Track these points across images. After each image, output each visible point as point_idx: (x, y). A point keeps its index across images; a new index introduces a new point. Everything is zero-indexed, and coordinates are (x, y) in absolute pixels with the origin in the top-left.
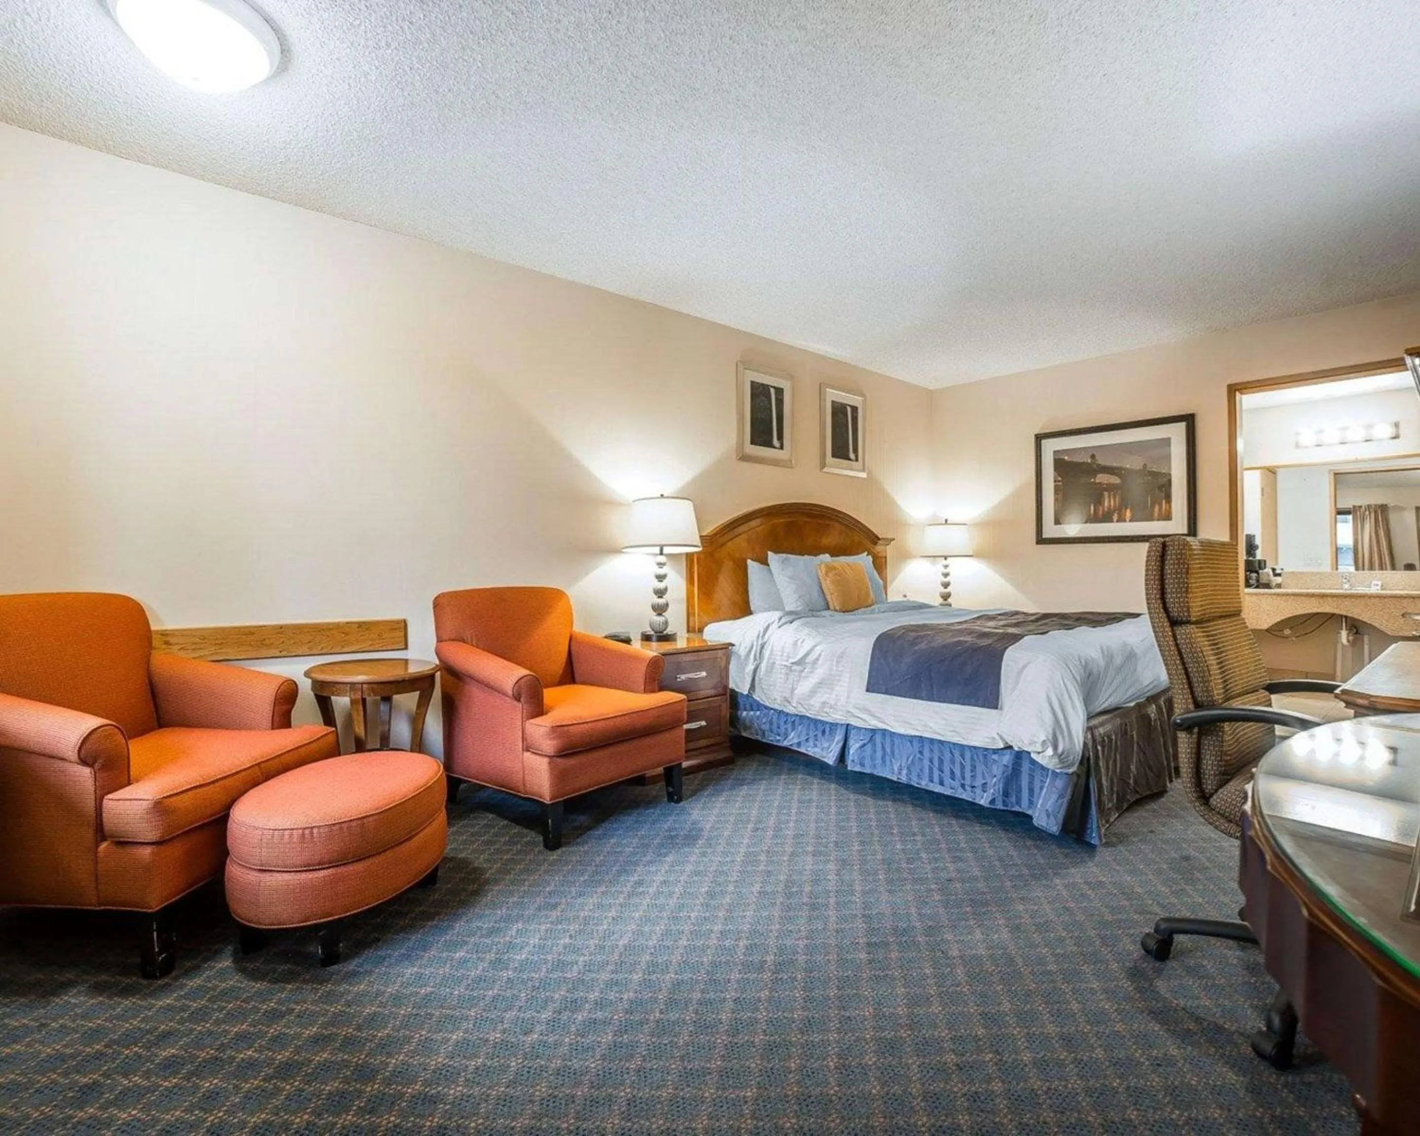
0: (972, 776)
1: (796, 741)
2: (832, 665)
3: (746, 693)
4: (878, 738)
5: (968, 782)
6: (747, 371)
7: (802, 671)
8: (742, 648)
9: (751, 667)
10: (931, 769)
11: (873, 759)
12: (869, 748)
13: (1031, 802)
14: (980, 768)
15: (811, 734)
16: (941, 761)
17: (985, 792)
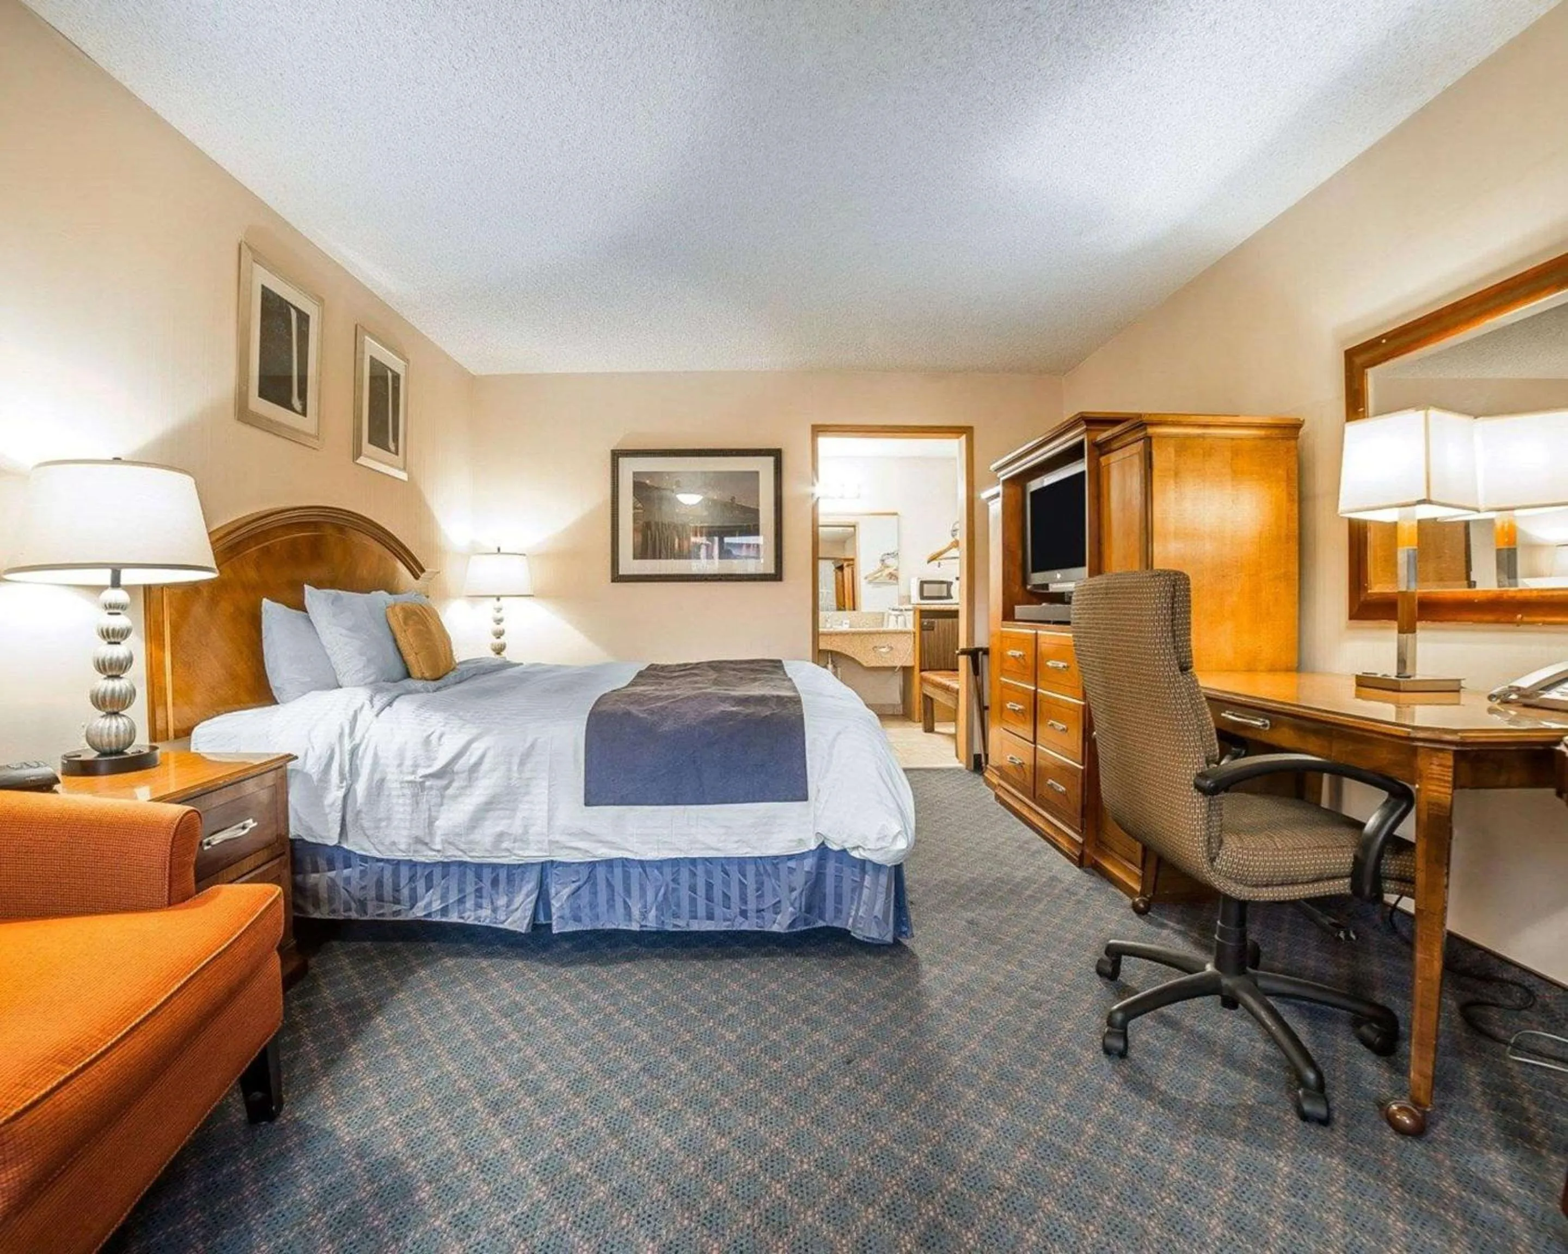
0: (758, 897)
1: (436, 906)
2: (509, 770)
3: (333, 841)
4: (601, 873)
5: (752, 906)
6: (256, 266)
7: (447, 787)
8: (310, 762)
9: (335, 794)
10: (693, 901)
11: (593, 906)
12: (585, 891)
13: (838, 911)
14: (769, 883)
15: (470, 889)
16: (709, 886)
17: (777, 913)
